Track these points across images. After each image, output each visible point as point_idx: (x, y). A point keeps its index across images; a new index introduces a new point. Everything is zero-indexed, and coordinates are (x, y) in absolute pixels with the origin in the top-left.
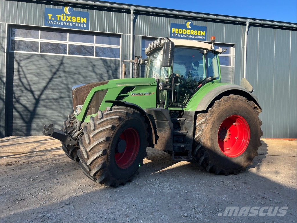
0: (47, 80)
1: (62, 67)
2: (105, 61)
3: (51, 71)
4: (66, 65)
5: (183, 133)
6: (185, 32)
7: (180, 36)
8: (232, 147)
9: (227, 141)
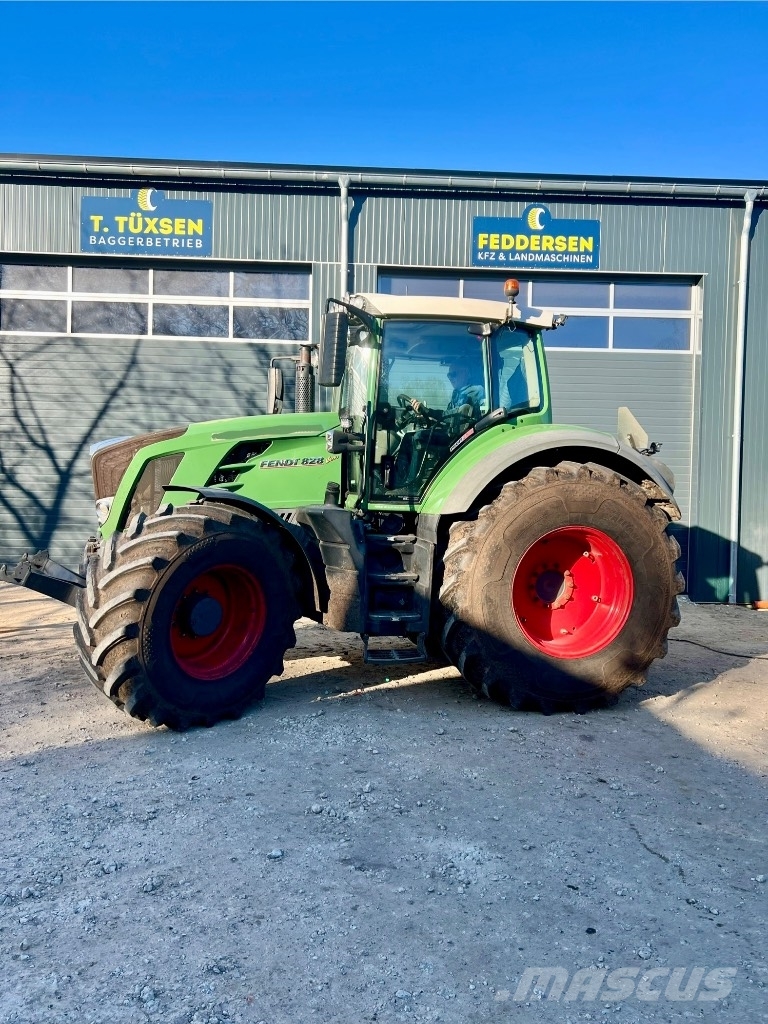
0: (93, 414)
1: (133, 374)
2: (262, 351)
3: (103, 386)
4: (144, 367)
5: (403, 581)
6: (522, 243)
7: (507, 257)
8: (582, 627)
9: (562, 607)
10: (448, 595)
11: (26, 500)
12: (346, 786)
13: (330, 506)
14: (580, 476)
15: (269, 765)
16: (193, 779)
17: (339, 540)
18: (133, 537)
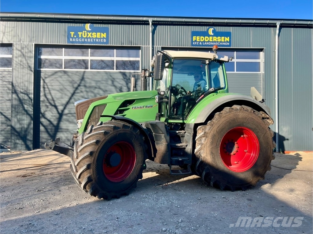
0: (70, 95)
1: (83, 82)
2: (124, 74)
3: (73, 86)
4: (86, 80)
5: (182, 146)
6: (207, 39)
7: (202, 43)
8: (241, 161)
9: (235, 154)
10: (198, 152)
11: (48, 122)
12: (172, 220)
13: (157, 121)
14: (240, 110)
15: (143, 212)
16: (117, 218)
17: (161, 132)
18: (89, 133)
